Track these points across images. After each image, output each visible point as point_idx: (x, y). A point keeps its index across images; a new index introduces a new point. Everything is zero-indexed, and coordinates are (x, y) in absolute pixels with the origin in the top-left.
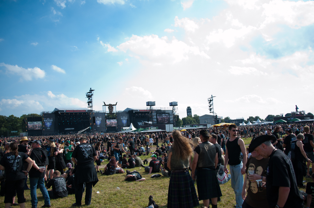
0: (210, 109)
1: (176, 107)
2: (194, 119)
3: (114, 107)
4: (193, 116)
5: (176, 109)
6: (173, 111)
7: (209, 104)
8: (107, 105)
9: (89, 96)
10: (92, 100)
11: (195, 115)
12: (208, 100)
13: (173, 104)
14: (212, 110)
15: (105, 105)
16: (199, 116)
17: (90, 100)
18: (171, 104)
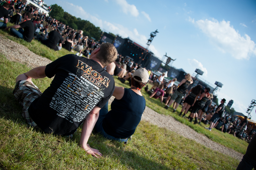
0: (249, 110)
1: (219, 88)
2: (230, 111)
3: (172, 61)
4: (230, 108)
5: (218, 90)
6: (215, 90)
7: (251, 104)
8: (167, 57)
9: (152, 36)
10: (152, 39)
11: (233, 109)
12: (252, 101)
13: (218, 84)
14: (249, 111)
15: (166, 56)
16: (235, 111)
17: (151, 39)
18: (216, 83)
